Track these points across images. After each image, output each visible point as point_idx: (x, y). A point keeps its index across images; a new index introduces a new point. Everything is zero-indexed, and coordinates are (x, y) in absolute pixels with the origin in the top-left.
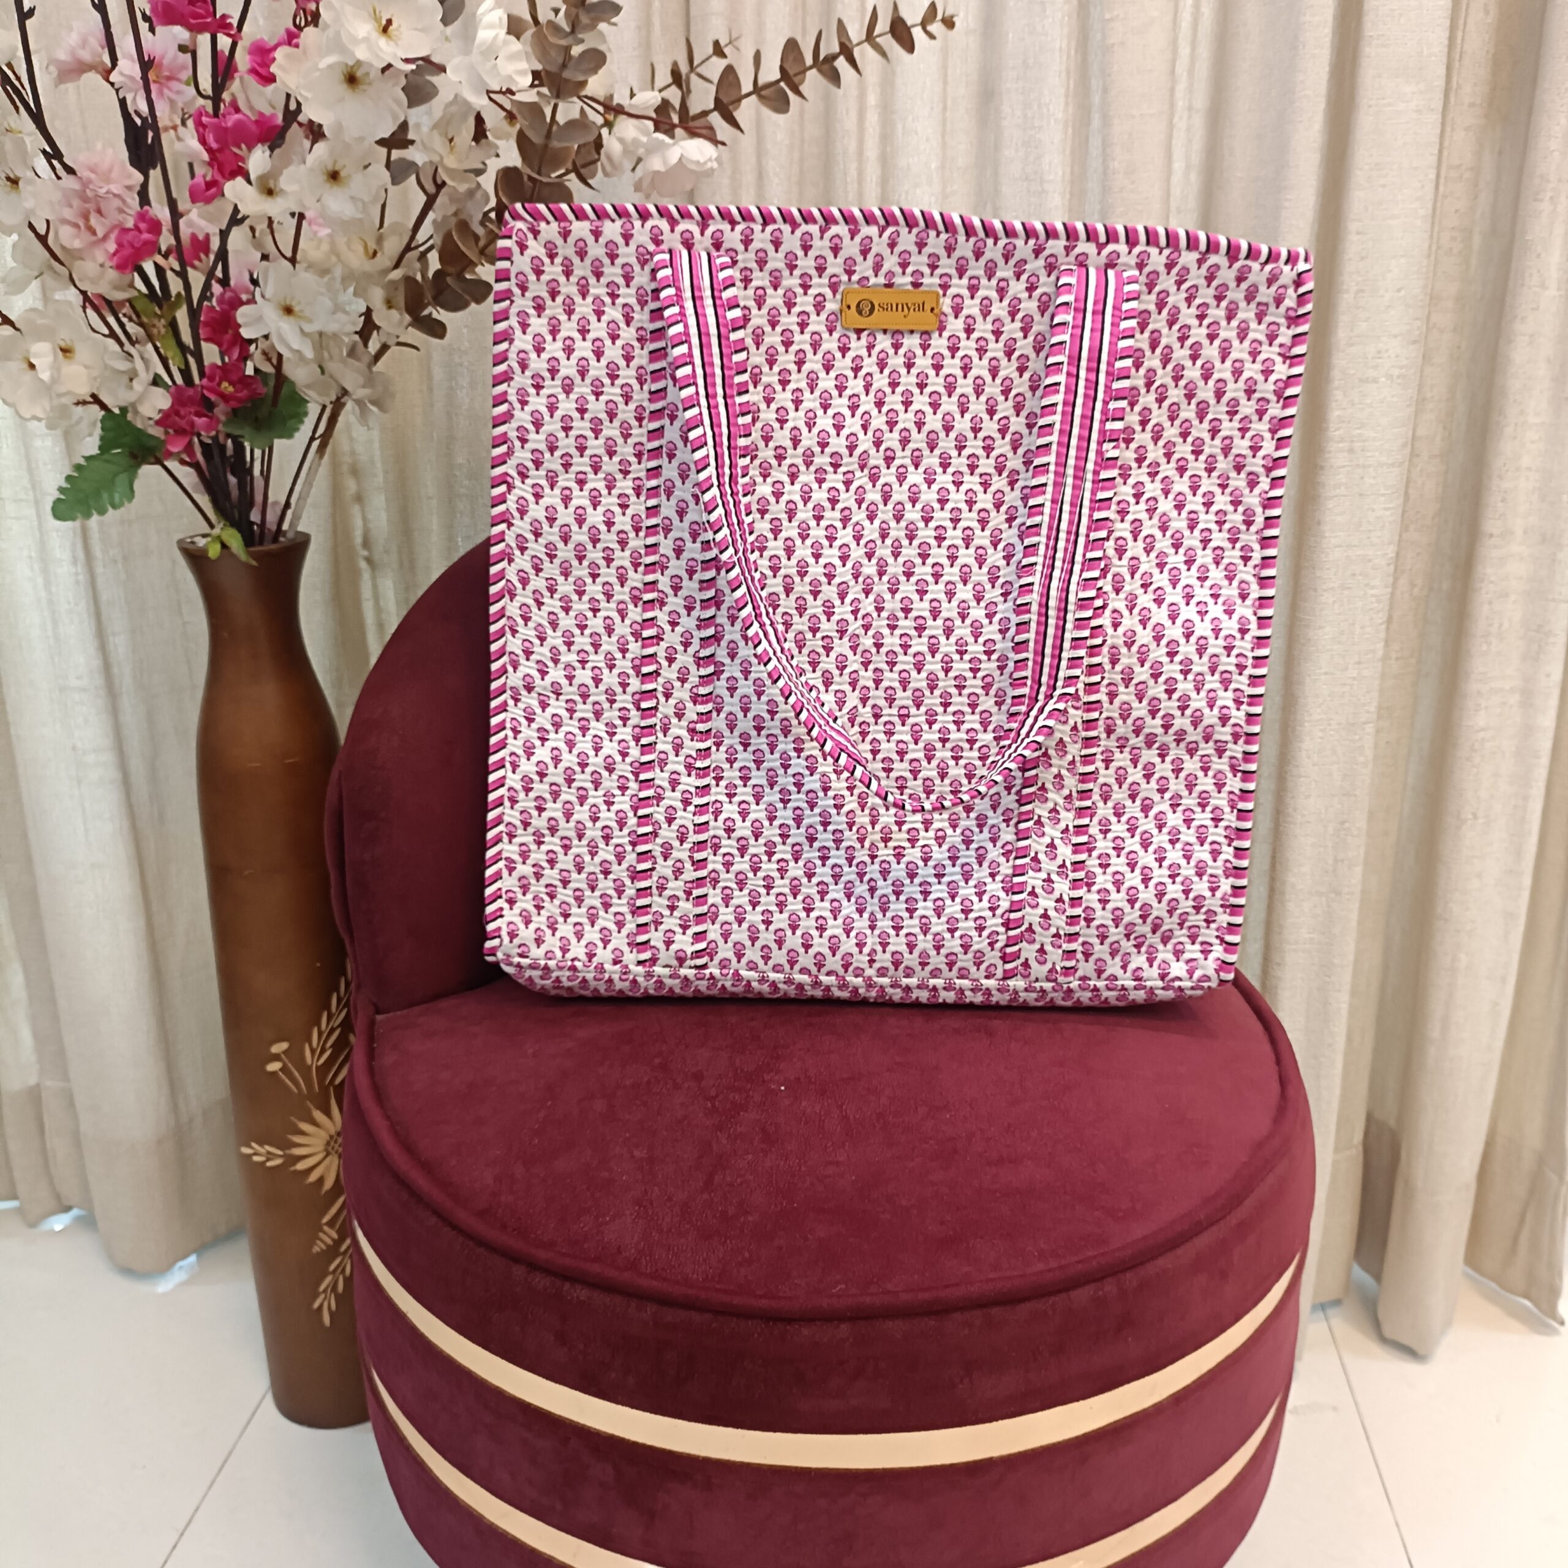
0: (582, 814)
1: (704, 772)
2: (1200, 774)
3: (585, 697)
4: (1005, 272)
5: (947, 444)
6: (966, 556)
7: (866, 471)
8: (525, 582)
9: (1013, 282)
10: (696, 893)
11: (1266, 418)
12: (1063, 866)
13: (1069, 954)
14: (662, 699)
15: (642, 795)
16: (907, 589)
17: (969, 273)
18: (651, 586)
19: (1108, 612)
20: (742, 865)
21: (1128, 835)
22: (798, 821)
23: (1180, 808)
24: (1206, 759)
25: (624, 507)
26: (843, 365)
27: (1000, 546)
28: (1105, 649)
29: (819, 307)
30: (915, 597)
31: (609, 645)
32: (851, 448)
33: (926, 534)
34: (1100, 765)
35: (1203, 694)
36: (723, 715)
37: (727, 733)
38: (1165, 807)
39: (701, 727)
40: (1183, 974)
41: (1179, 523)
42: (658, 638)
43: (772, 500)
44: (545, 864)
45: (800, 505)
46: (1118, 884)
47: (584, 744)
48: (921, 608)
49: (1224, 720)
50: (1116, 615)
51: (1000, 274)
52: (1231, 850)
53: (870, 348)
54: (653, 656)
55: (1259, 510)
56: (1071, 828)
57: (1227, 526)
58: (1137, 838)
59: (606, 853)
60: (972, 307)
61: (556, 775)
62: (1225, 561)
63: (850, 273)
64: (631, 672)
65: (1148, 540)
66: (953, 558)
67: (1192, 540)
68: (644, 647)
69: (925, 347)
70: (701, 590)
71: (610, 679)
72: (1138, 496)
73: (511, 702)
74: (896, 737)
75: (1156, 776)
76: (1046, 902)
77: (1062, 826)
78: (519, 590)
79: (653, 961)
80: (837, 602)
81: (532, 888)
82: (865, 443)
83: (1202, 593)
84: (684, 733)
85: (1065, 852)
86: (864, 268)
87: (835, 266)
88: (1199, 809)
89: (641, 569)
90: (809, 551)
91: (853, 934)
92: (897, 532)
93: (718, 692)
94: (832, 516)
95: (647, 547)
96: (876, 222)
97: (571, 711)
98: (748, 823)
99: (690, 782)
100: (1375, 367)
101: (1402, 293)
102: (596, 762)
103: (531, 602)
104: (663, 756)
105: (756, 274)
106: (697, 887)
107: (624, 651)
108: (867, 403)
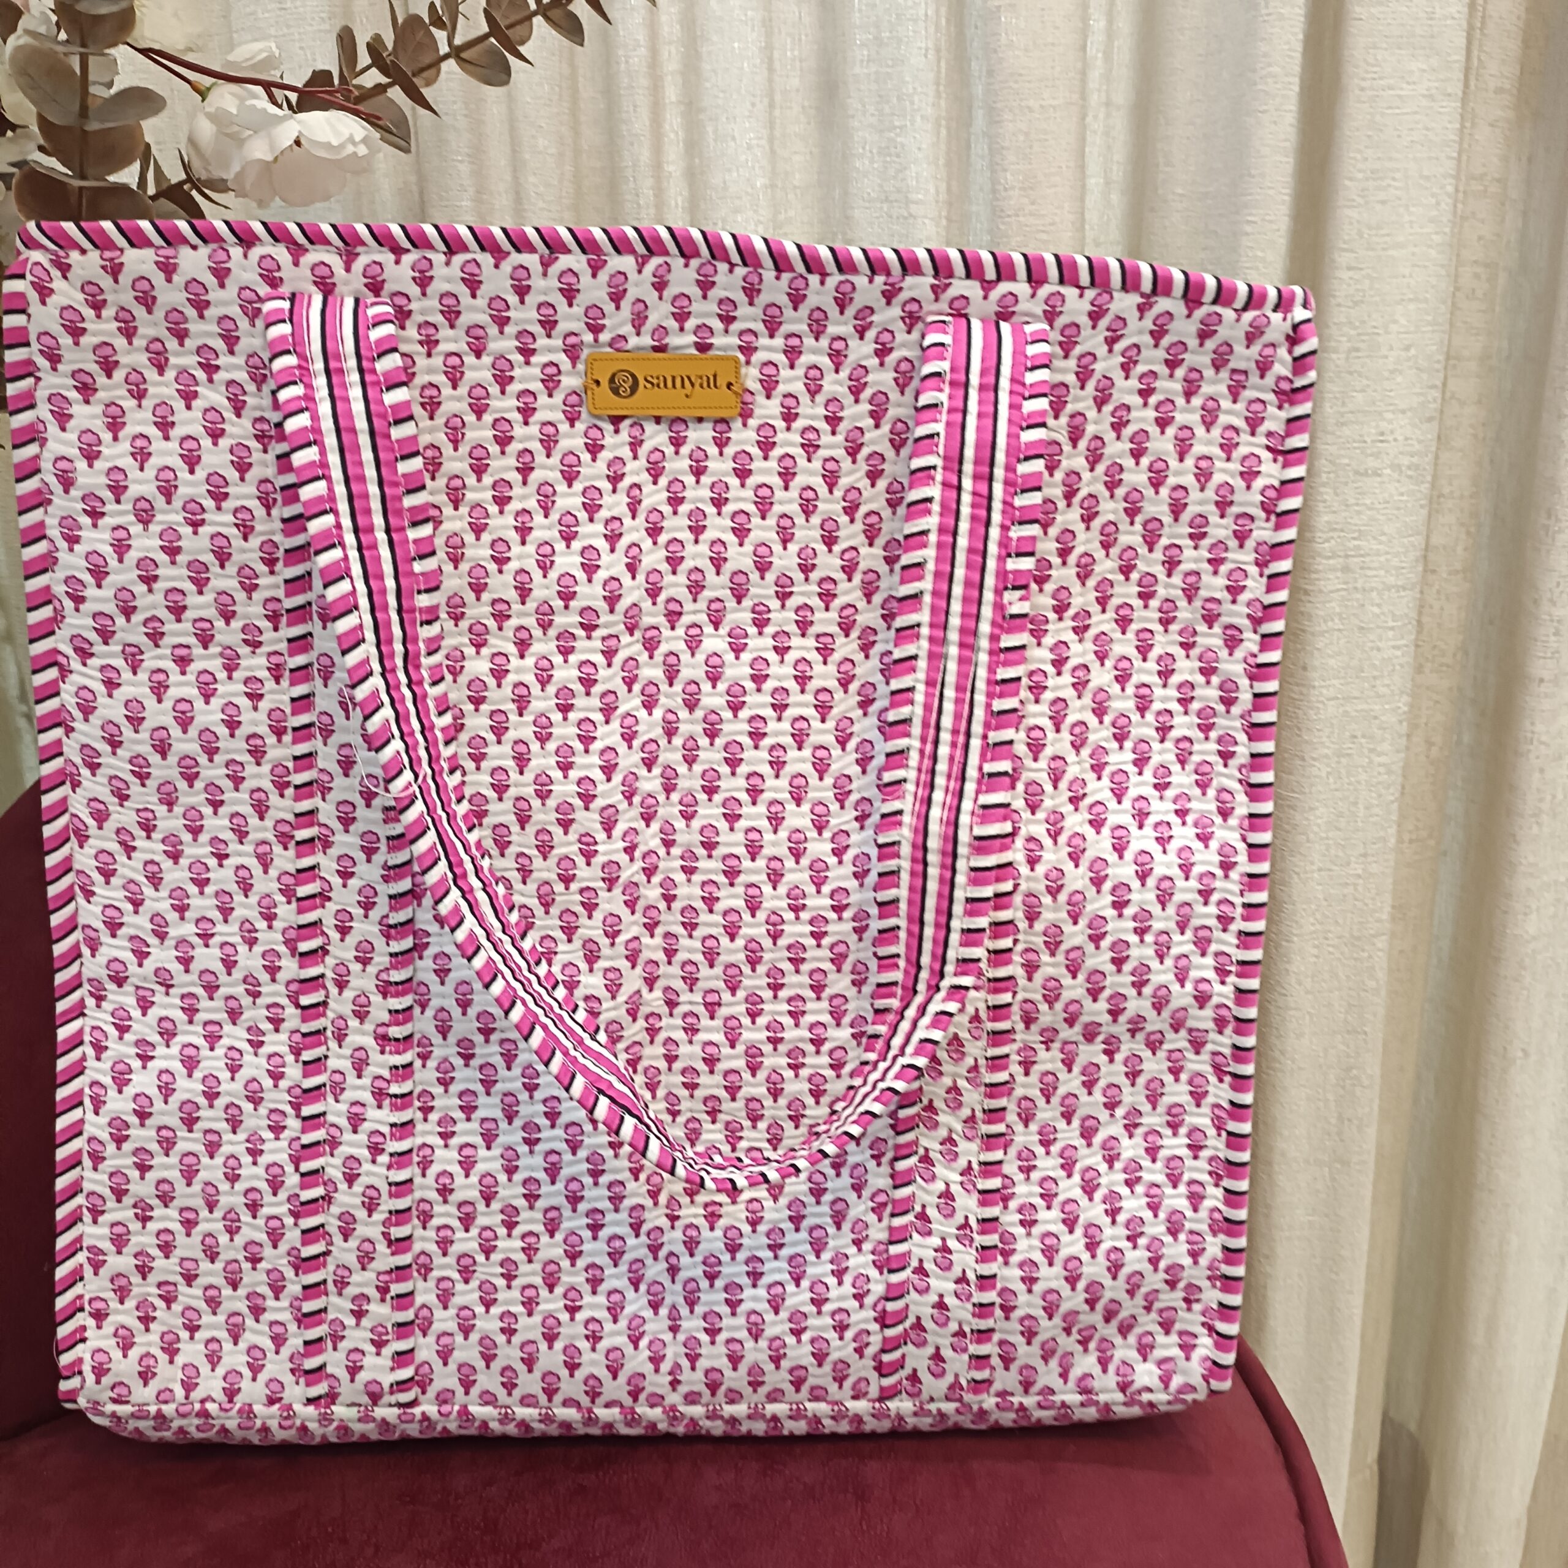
0: (212, 1170)
1: (403, 1101)
2: (1168, 1078)
3: (211, 989)
4: (840, 326)
5: (762, 590)
6: (799, 761)
7: (638, 634)
8: (101, 817)
9: (854, 343)
10: (396, 1289)
11: (1250, 544)
12: (966, 1225)
13: (980, 1361)
14: (334, 990)
15: (307, 1139)
16: (710, 812)
17: (785, 329)
18: (308, 817)
19: (1019, 842)
20: (466, 1242)
21: (1063, 1174)
22: (553, 1172)
23: (1140, 1131)
24: (1175, 1056)
25: (255, 697)
26: (594, 472)
27: (851, 745)
28: (1018, 899)
29: (551, 383)
30: (722, 825)
31: (246, 908)
32: (612, 601)
33: (735, 728)
34: (1016, 1069)
35: (1169, 962)
36: (430, 1012)
37: (437, 1039)
38: (1116, 1129)
39: (395, 1032)
40: (1154, 1382)
41: (1123, 703)
42: (323, 897)
43: (491, 682)
44: (155, 1252)
45: (536, 689)
46: (1050, 1253)
47: (213, 1062)
48: (732, 842)
49: (1202, 999)
50: (1032, 846)
51: (832, 330)
52: (1219, 1193)
53: (635, 445)
54: (316, 924)
55: (1244, 682)
56: (975, 1166)
57: (1195, 706)
58: (1077, 1178)
59: (253, 1230)
60: (792, 381)
61: (166, 1114)
62: (1196, 758)
63: (596, 329)
64: (282, 949)
65: (1077, 730)
66: (778, 765)
67: (1144, 728)
68: (300, 911)
69: (721, 443)
70: (385, 822)
71: (250, 961)
72: (1059, 663)
73: (90, 1002)
74: (702, 1037)
75: (1102, 1083)
76: (942, 1284)
77: (962, 1163)
78: (93, 830)
79: (332, 1397)
80: (601, 836)
81: (135, 1291)
82: (633, 592)
83: (1162, 809)
84: (369, 1042)
85: (968, 1205)
86: (618, 322)
87: (570, 319)
88: (1168, 1132)
89: (290, 792)
90: (553, 760)
91: (643, 1343)
92: (690, 725)
93: (421, 976)
94: (587, 706)
95: (296, 758)
96: (632, 251)
97: (191, 1012)
98: (474, 1179)
99: (380, 1118)
100: (1377, 455)
101: (1413, 351)
102: (232, 1089)
103: (114, 846)
104: (337, 1078)
105: (445, 332)
106: (398, 1280)
107: (270, 918)
108: (634, 531)
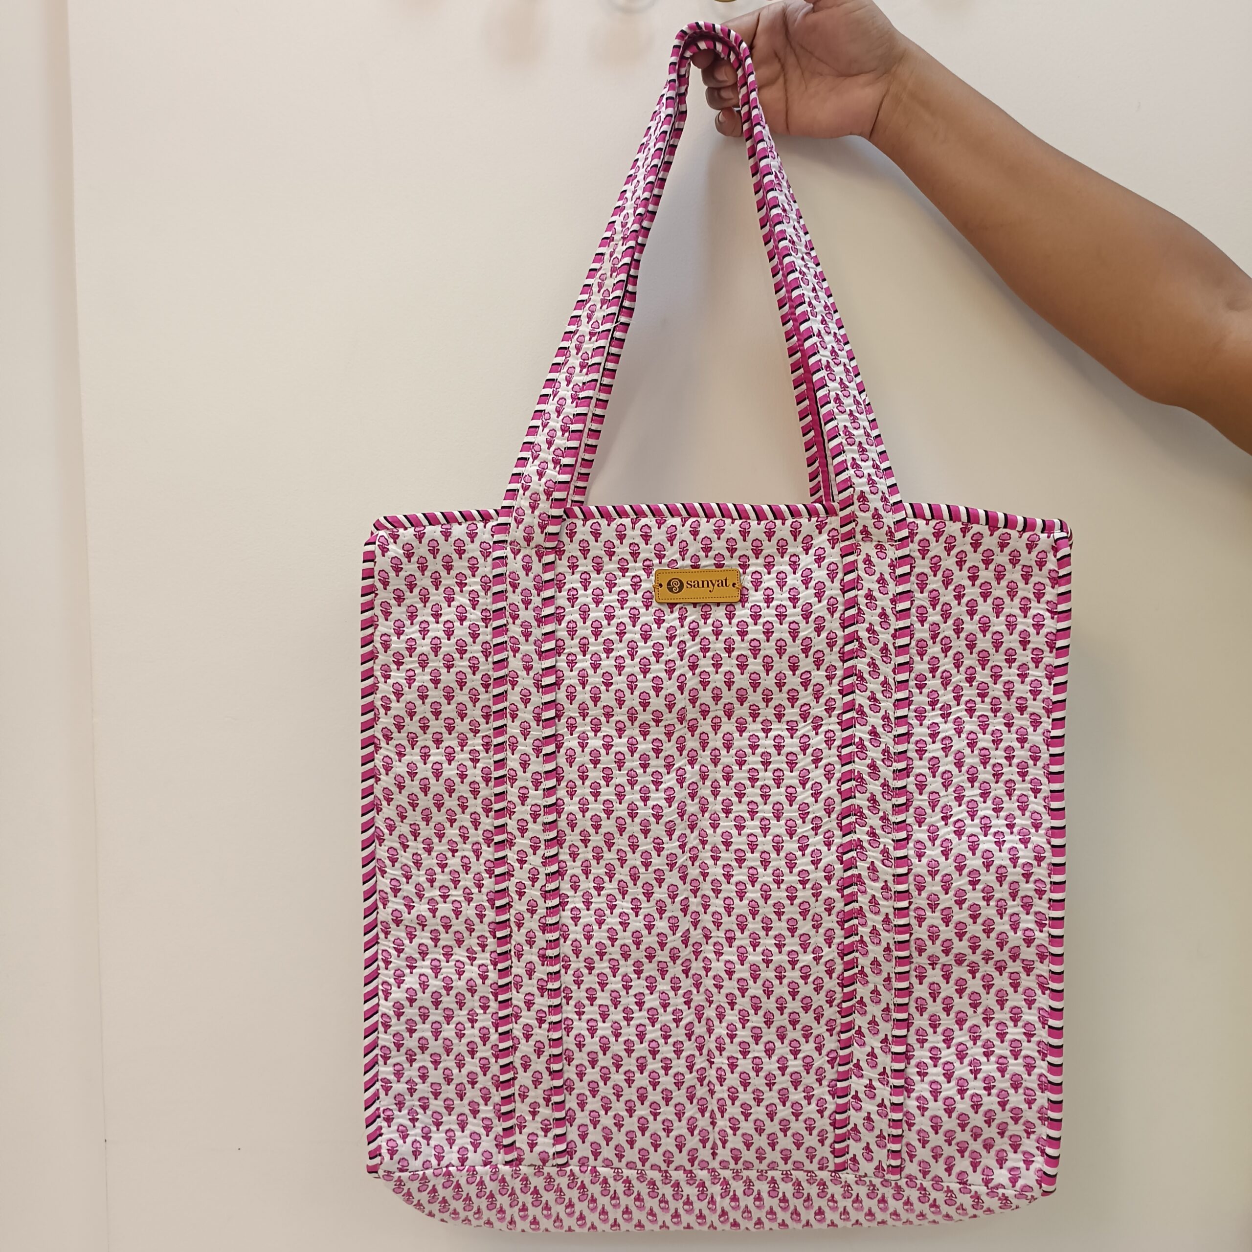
0: (448, 1031)
1: (555, 992)
2: (1010, 990)
3: (447, 927)
4: (795, 548)
5: (754, 698)
6: (778, 795)
7: (685, 724)
8: (391, 828)
9: (802, 556)
11: (1042, 665)
12: (884, 1073)
13: (895, 1154)
14: (515, 929)
15: (501, 1014)
16: (727, 824)
17: (764, 553)
18: (502, 828)
19: (912, 844)
21: (944, 1046)
22: (641, 1036)
23: (993, 1022)
24: (1014, 976)
25: (475, 761)
26: (659, 634)
27: (808, 785)
28: (911, 878)
29: (636, 586)
30: (734, 832)
31: (467, 880)
32: (670, 706)
33: (740, 776)
34: (915, 981)
35: (1006, 918)
36: (569, 942)
37: (573, 957)
38: (978, 1020)
39: (550, 953)
41: (972, 759)
42: (509, 875)
43: (603, 751)
44: (417, 1080)
45: (628, 755)
46: (935, 1093)
47: (448, 969)
48: (740, 842)
49: (1029, 941)
50: (918, 846)
51: (791, 550)
52: (1044, 1064)
53: (682, 619)
54: (505, 890)
55: (1044, 747)
56: (890, 1038)
57: (1016, 761)
58: (953, 1049)
59: (472, 1066)
60: (769, 581)
61: (424, 999)
62: (1018, 793)
63: (660, 557)
64: (486, 904)
65: (946, 776)
66: (765, 797)
67: (986, 774)
68: (497, 883)
69: (730, 616)
70: (544, 831)
71: (469, 911)
72: (933, 736)
74: (724, 958)
75: (968, 991)
76: (869, 1107)
77: (881, 1036)
78: (387, 836)
79: (519, 1161)
80: (666, 839)
81: (407, 1103)
82: (682, 701)
83: (999, 824)
84: (535, 959)
85: (885, 1060)
86: (672, 552)
87: (647, 552)
88: (1011, 1024)
89: (492, 814)
90: (638, 796)
91: (697, 1132)
92: (716, 774)
93: (563, 921)
94: (657, 764)
95: (496, 795)
96: (680, 515)
97: (436, 940)
98: (596, 1039)
99: (542, 1002)
102: (460, 985)
103: (397, 845)
104: (518, 979)
105: (581, 561)
106: (555, 1094)
107: (480, 886)
108: (682, 667)
